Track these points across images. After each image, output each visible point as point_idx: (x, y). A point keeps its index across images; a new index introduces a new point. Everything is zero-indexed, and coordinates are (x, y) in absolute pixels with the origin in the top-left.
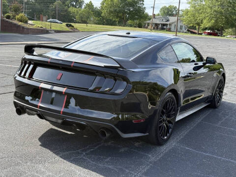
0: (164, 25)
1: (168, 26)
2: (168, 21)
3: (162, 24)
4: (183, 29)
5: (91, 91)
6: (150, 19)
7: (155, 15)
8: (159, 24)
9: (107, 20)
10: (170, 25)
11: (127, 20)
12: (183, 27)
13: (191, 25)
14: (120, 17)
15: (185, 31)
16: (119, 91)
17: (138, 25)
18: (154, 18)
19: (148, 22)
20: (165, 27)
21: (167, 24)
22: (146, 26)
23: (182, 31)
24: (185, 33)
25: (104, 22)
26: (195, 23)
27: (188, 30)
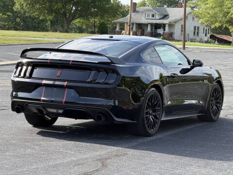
0: (157, 26)
1: (167, 28)
2: (165, 16)
3: (152, 25)
4: (202, 34)
5: (89, 83)
6: (124, 14)
7: (135, 4)
8: (146, 25)
9: (24, 19)
10: (171, 25)
11: (74, 18)
12: (201, 31)
13: (217, 25)
14: (57, 12)
15: (206, 39)
16: (111, 81)
17: (99, 27)
18: (135, 11)
19: (121, 20)
20: (160, 31)
21: (164, 25)
22: (118, 29)
23: (198, 38)
24: (207, 42)
25: (18, 24)
26: (224, 20)
27: (212, 37)
